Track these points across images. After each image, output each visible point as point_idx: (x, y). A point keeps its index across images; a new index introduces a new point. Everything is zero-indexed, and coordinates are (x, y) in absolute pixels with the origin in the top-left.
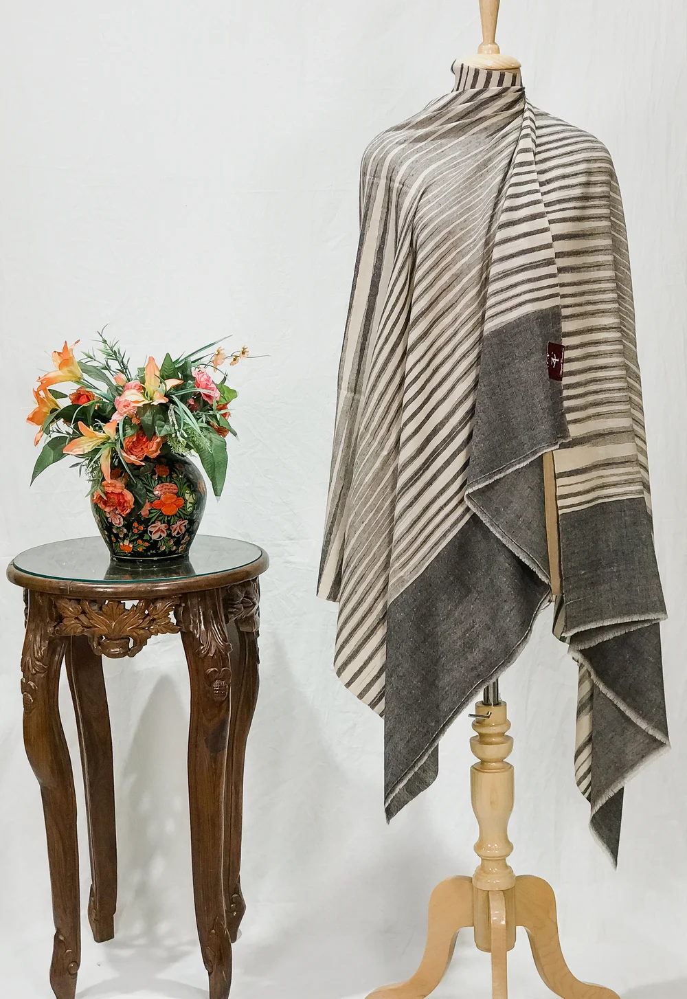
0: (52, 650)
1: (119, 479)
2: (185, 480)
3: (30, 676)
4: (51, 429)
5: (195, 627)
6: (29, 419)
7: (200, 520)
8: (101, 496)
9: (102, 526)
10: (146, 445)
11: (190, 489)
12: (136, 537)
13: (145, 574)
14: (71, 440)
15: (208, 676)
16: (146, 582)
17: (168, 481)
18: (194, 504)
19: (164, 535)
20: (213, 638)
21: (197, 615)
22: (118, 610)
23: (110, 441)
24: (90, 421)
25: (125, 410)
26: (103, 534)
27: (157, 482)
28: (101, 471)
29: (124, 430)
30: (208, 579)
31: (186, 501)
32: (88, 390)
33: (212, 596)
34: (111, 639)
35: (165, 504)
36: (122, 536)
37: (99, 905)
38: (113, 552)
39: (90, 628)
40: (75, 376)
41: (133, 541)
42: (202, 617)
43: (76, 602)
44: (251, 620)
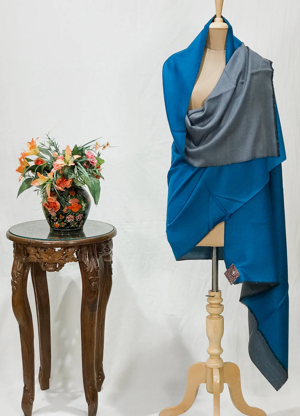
0: (25, 268)
1: (54, 196)
2: (82, 197)
3: (15, 279)
4: (26, 175)
5: (85, 259)
6: (16, 170)
7: (88, 214)
8: (46, 204)
9: (47, 216)
10: (65, 183)
11: (84, 201)
13: (64, 236)
14: (34, 179)
15: (90, 280)
16: (65, 240)
17: (75, 197)
18: (86, 207)
19: (73, 220)
20: (93, 264)
21: (85, 254)
22: (52, 252)
23: (50, 180)
24: (42, 172)
25: (57, 167)
26: (47, 219)
27: (70, 198)
28: (46, 193)
29: (56, 176)
30: (90, 240)
31: (82, 206)
32: (42, 158)
33: (92, 247)
34: (49, 264)
35: (73, 207)
36: (55, 221)
37: (43, 375)
38: (51, 227)
39: (41, 259)
40: (37, 153)
41: (60, 222)
42: (87, 255)
43: (35, 248)
44: (108, 257)
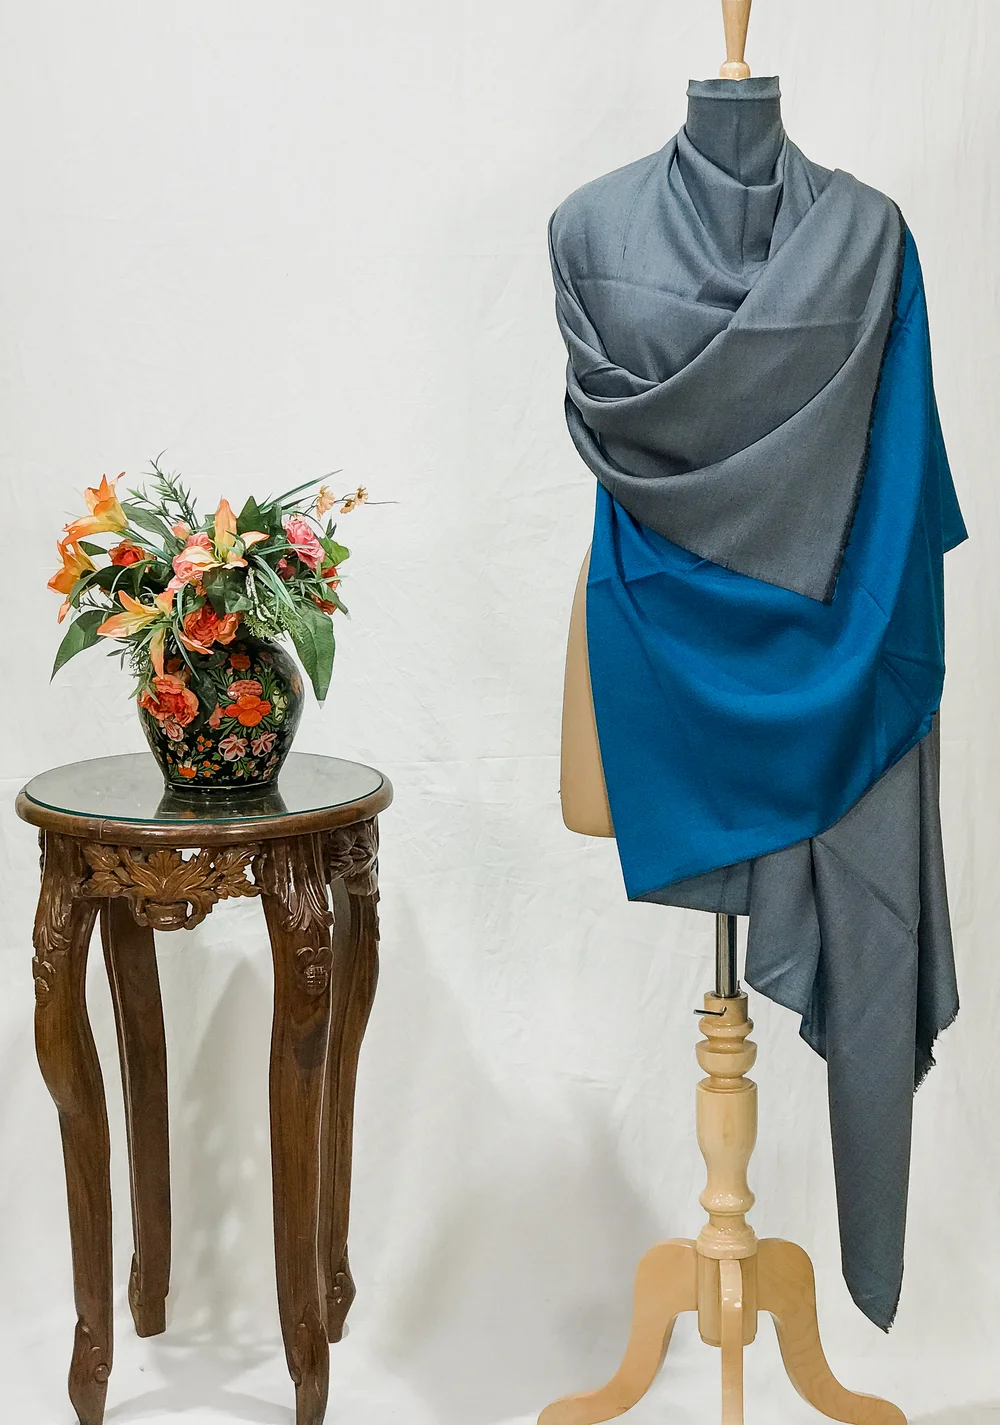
0: (78, 916)
1: (177, 673)
2: (273, 676)
3: (45, 954)
4: (81, 601)
5: (282, 888)
6: (49, 584)
7: (294, 733)
8: (151, 698)
9: (154, 739)
10: (215, 626)
11: (280, 688)
12: (201, 757)
13: (211, 810)
14: (110, 615)
15: (299, 958)
16: (214, 823)
17: (249, 677)
18: (286, 711)
19: (241, 755)
20: (307, 905)
21: (284, 871)
22: (171, 862)
23: (164, 619)
24: (137, 590)
25: (187, 574)
26: (154, 750)
27: (231, 679)
28: (150, 661)
29: (184, 604)
30: (303, 821)
31: (274, 707)
32: (135, 544)
33: (307, 846)
34: (161, 904)
35: (244, 711)
36: (181, 756)
37: (145, 1284)
38: (169, 778)
39: (132, 886)
40: (117, 524)
41: (198, 762)
42: (292, 874)
43: (112, 849)
44: (365, 878)
